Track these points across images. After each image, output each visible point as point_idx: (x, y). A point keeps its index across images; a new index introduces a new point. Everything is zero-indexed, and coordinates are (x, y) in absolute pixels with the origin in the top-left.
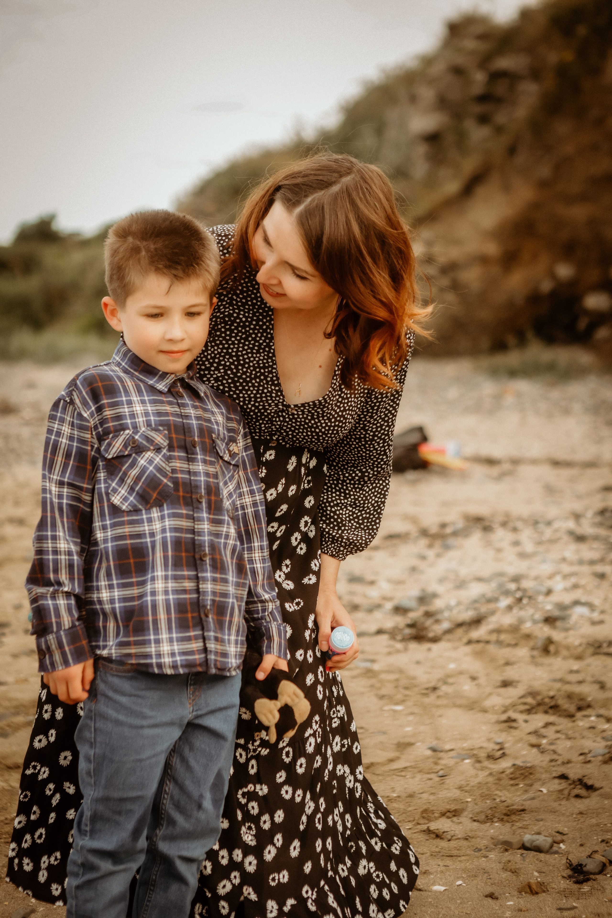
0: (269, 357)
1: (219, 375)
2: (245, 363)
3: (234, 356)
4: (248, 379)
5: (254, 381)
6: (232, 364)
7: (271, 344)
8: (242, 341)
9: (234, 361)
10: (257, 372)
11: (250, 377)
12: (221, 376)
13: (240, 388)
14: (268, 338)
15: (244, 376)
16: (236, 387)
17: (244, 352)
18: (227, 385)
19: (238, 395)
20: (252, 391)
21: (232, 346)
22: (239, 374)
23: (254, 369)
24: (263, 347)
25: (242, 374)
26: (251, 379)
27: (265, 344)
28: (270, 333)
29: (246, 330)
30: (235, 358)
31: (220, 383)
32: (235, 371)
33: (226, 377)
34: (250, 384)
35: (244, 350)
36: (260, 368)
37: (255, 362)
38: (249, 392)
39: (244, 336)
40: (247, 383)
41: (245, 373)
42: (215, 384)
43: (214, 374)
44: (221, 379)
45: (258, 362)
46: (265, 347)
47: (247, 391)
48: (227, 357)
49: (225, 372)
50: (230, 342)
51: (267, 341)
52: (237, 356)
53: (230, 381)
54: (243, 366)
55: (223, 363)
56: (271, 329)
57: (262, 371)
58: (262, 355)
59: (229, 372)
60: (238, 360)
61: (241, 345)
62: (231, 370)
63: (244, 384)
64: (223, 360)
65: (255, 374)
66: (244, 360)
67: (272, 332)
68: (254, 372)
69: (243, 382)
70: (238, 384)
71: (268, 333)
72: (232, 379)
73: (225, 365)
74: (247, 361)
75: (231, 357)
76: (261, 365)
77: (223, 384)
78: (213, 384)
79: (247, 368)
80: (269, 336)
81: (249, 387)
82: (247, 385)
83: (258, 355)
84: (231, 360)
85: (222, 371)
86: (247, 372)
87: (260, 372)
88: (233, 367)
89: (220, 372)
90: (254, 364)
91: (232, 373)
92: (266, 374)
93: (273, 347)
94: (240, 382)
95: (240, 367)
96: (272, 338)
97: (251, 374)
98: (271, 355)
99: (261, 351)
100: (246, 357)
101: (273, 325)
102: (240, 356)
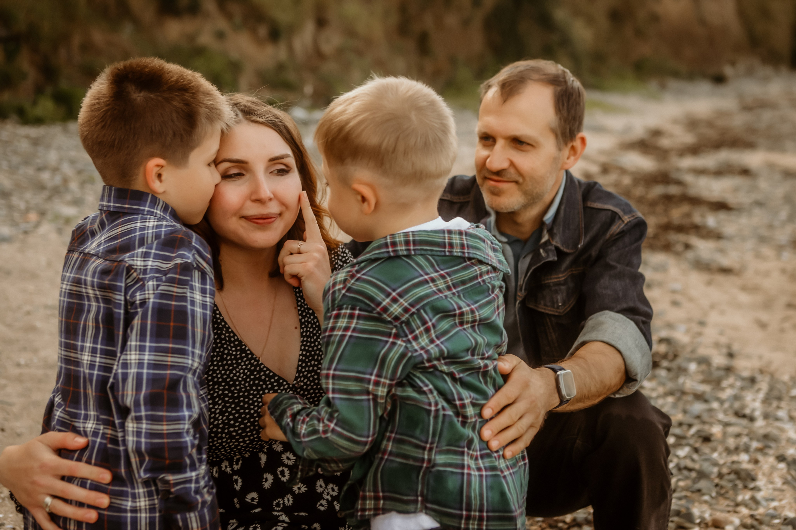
0: (249, 360)
1: (220, 407)
2: (235, 381)
3: (222, 382)
4: (246, 394)
5: (252, 392)
6: (223, 390)
7: (244, 347)
8: (220, 363)
9: (224, 386)
10: (249, 382)
11: (246, 391)
12: (223, 407)
13: (246, 406)
14: (237, 346)
15: (241, 394)
16: (242, 407)
17: (228, 372)
18: (234, 412)
19: (249, 413)
20: (257, 401)
21: (215, 375)
22: (236, 395)
23: (246, 382)
24: (238, 356)
25: (238, 393)
26: (248, 391)
27: (238, 353)
28: (235, 340)
29: (217, 352)
30: (223, 384)
31: (227, 414)
32: (230, 394)
33: (228, 405)
34: (251, 397)
35: (226, 370)
36: (249, 377)
37: (242, 375)
38: (256, 404)
39: (219, 358)
40: (247, 397)
41: (240, 391)
42: (224, 418)
43: (216, 409)
44: (224, 409)
45: (243, 373)
46: (240, 354)
47: (253, 404)
48: (216, 387)
49: (224, 401)
50: (211, 373)
51: (239, 348)
52: (224, 380)
53: (233, 406)
54: (235, 386)
55: (216, 395)
56: (233, 337)
57: (252, 377)
58: (243, 364)
59: (227, 399)
60: (227, 383)
61: (221, 368)
62: (227, 395)
63: (246, 400)
64: (215, 392)
65: (249, 385)
66: (232, 379)
67: (236, 338)
68: (247, 385)
69: (244, 400)
70: (242, 404)
71: (234, 342)
72: (233, 402)
73: (219, 396)
74: (235, 378)
75: (219, 384)
76: (248, 373)
77: (230, 413)
78: (222, 419)
79: (239, 385)
80: (237, 343)
81: (252, 399)
82: (250, 399)
83: (240, 367)
84: (221, 388)
85: (220, 402)
86: (241, 388)
87: (251, 380)
88: (226, 392)
89: (219, 405)
90: (242, 378)
91: (230, 398)
92: (258, 376)
93: (247, 348)
94: (241, 401)
95: (233, 388)
96: (240, 342)
97: (245, 387)
98: (250, 356)
99: (240, 361)
100: (232, 375)
101: (232, 332)
102: (226, 378)
